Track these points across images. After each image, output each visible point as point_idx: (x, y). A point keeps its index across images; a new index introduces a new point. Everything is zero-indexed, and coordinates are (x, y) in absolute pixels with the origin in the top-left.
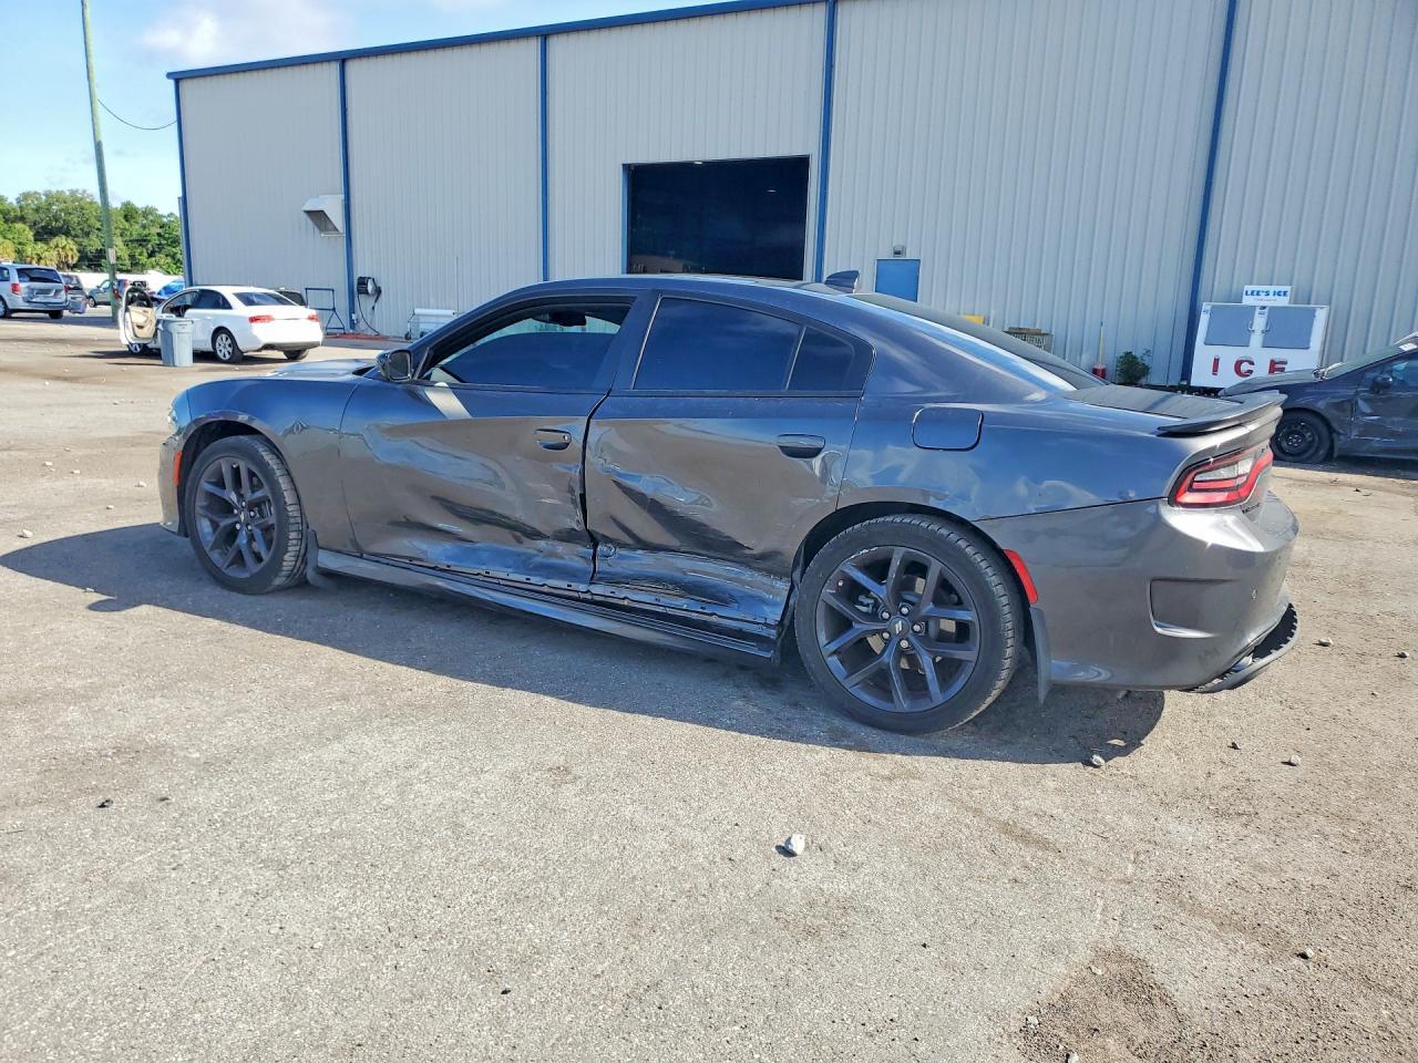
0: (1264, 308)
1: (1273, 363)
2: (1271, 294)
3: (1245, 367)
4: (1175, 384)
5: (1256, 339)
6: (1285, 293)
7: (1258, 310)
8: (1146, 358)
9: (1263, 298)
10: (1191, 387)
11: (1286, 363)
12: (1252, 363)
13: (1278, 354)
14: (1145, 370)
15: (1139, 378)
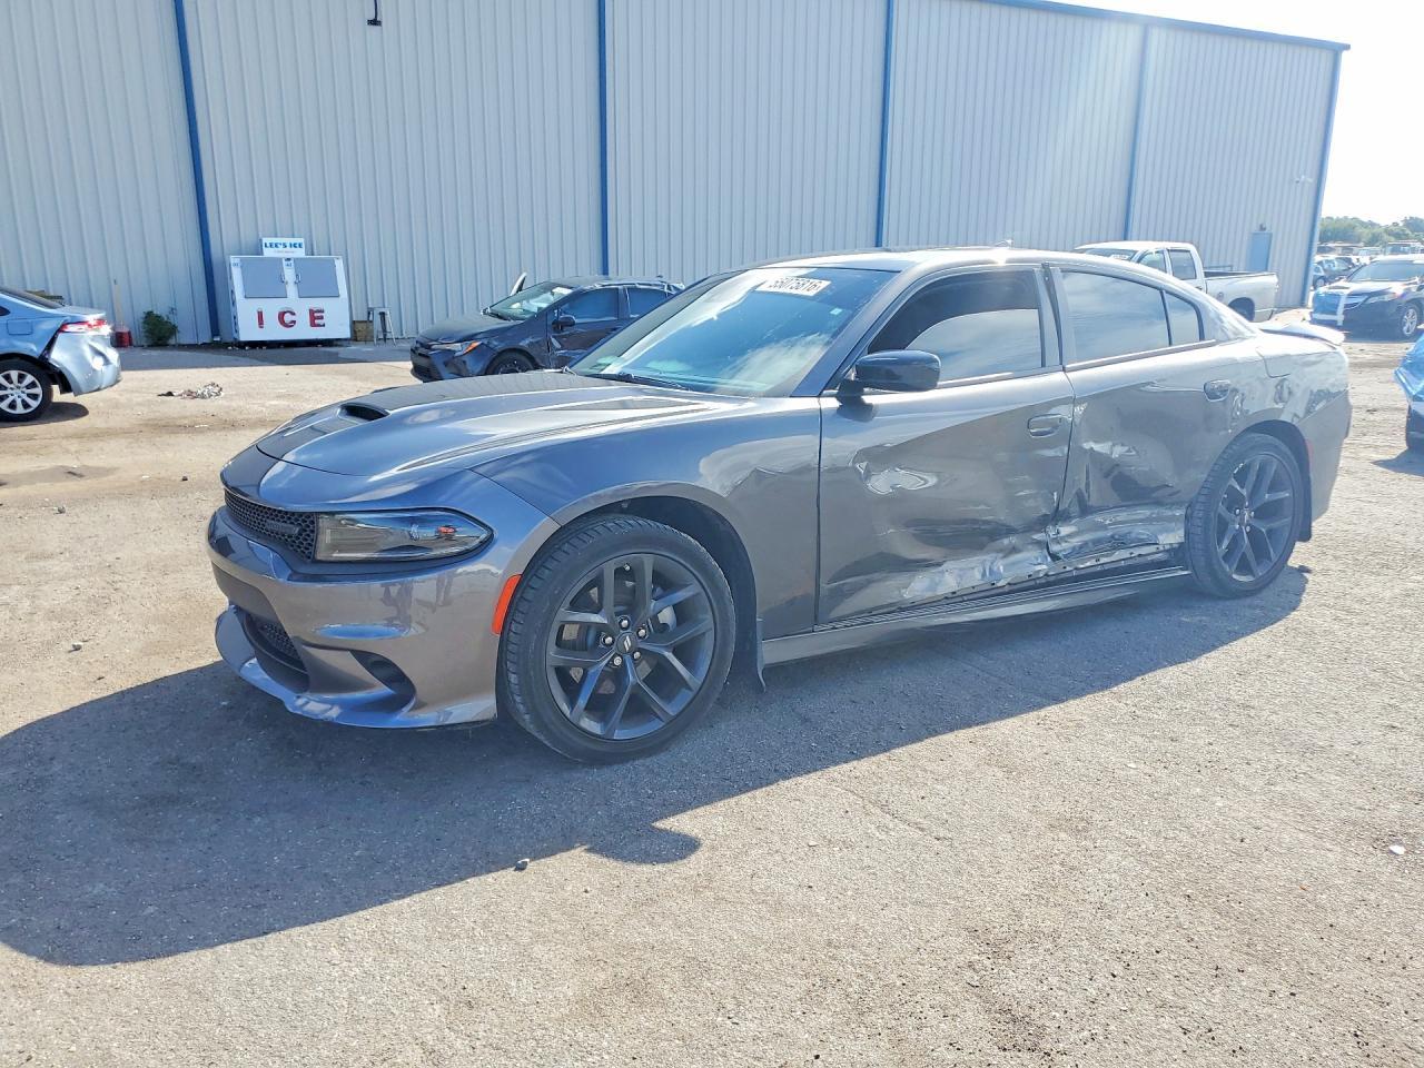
0: (289, 259)
1: (312, 312)
2: (288, 245)
3: (288, 318)
4: (207, 341)
5: (292, 290)
6: (300, 246)
7: (284, 263)
8: (171, 316)
9: (283, 250)
10: (240, 342)
11: (322, 311)
12: (293, 314)
13: (316, 303)
14: (173, 330)
15: (169, 338)
